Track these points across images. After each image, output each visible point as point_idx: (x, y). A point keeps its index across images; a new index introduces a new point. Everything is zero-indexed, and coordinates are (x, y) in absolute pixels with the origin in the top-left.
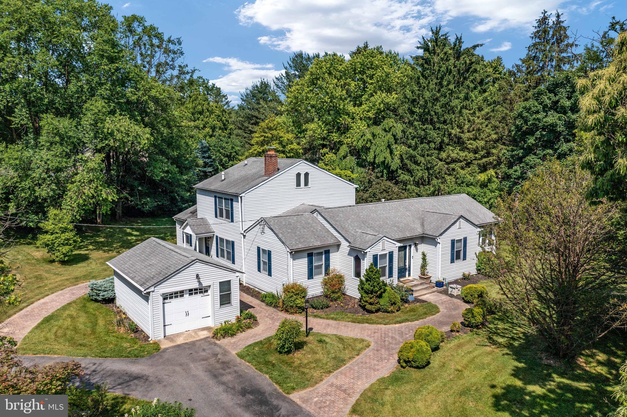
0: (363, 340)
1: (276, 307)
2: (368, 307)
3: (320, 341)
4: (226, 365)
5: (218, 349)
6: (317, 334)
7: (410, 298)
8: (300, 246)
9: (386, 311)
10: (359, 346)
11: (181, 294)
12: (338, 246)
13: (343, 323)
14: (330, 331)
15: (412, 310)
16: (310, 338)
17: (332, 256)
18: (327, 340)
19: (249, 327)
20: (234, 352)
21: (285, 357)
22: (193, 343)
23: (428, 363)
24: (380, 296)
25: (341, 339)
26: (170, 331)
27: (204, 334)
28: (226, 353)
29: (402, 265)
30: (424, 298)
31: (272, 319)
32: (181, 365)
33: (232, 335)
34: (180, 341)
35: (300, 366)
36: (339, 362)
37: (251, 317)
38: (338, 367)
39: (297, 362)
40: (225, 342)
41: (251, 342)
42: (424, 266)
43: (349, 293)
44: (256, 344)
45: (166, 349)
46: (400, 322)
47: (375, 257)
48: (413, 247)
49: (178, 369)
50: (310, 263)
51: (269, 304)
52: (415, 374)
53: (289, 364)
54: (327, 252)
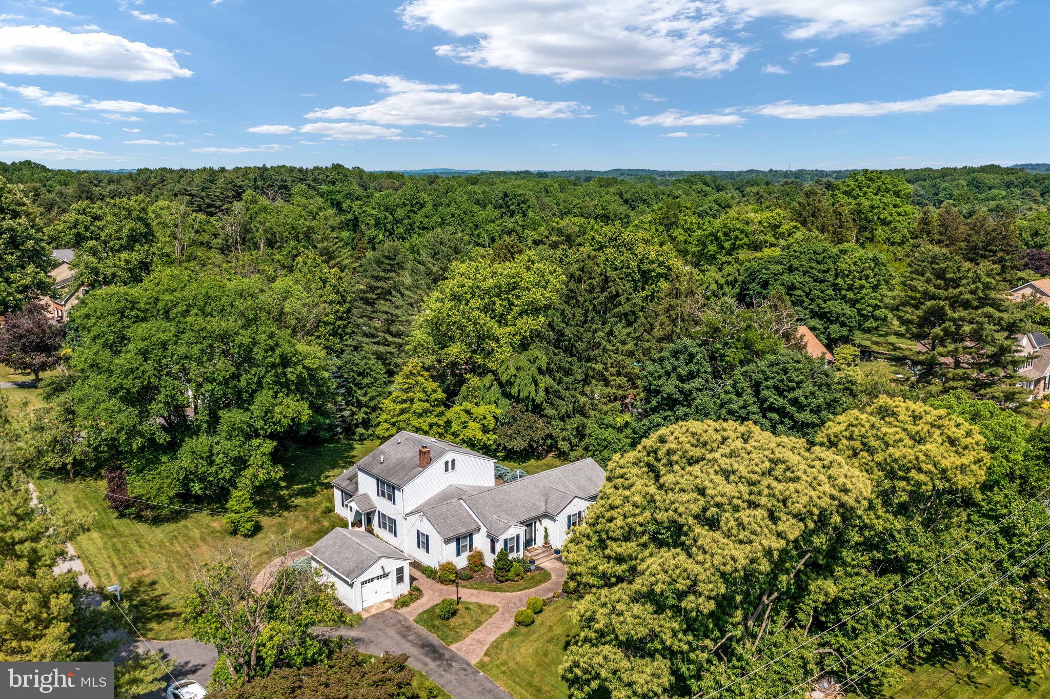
0: (494, 606)
1: (434, 579)
2: (500, 578)
3: (467, 608)
4: (408, 628)
5: (400, 617)
6: (465, 603)
7: (533, 567)
8: (451, 535)
9: (513, 581)
10: (492, 611)
11: (372, 580)
12: (479, 529)
13: (482, 592)
14: (473, 600)
15: (532, 578)
16: (460, 606)
17: (474, 537)
18: (471, 607)
19: (418, 599)
20: (411, 619)
21: (445, 622)
22: (382, 613)
23: (533, 622)
24: (509, 571)
25: (480, 606)
26: (365, 605)
27: (388, 605)
28: (406, 620)
29: (528, 537)
30: (542, 566)
31: (432, 590)
32: (381, 630)
33: (407, 606)
34: (373, 612)
35: (454, 627)
36: (479, 623)
37: (418, 590)
38: (477, 627)
39: (452, 625)
40: (403, 610)
41: (421, 610)
42: (546, 537)
43: (487, 564)
44: (425, 612)
45: (367, 618)
46: (521, 590)
47: (506, 541)
48: (538, 523)
49: (379, 632)
50: (458, 544)
51: (429, 577)
52: (524, 630)
53: (448, 627)
54: (471, 535)
